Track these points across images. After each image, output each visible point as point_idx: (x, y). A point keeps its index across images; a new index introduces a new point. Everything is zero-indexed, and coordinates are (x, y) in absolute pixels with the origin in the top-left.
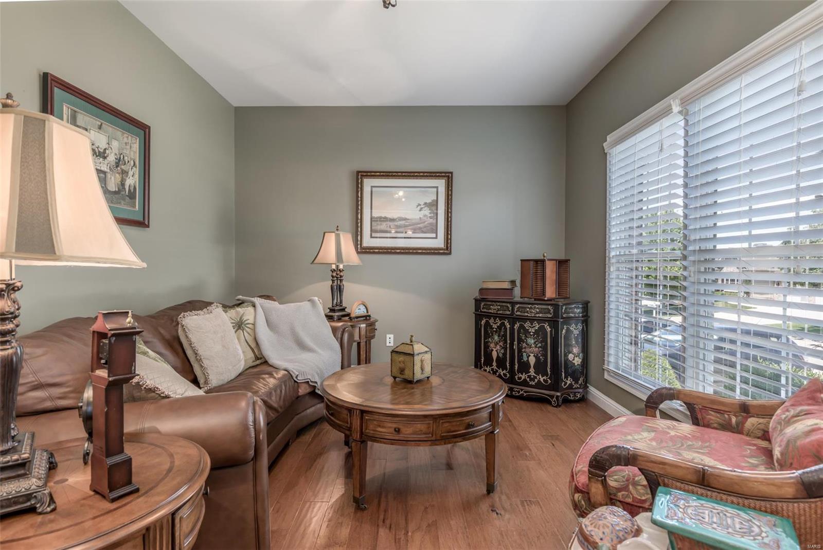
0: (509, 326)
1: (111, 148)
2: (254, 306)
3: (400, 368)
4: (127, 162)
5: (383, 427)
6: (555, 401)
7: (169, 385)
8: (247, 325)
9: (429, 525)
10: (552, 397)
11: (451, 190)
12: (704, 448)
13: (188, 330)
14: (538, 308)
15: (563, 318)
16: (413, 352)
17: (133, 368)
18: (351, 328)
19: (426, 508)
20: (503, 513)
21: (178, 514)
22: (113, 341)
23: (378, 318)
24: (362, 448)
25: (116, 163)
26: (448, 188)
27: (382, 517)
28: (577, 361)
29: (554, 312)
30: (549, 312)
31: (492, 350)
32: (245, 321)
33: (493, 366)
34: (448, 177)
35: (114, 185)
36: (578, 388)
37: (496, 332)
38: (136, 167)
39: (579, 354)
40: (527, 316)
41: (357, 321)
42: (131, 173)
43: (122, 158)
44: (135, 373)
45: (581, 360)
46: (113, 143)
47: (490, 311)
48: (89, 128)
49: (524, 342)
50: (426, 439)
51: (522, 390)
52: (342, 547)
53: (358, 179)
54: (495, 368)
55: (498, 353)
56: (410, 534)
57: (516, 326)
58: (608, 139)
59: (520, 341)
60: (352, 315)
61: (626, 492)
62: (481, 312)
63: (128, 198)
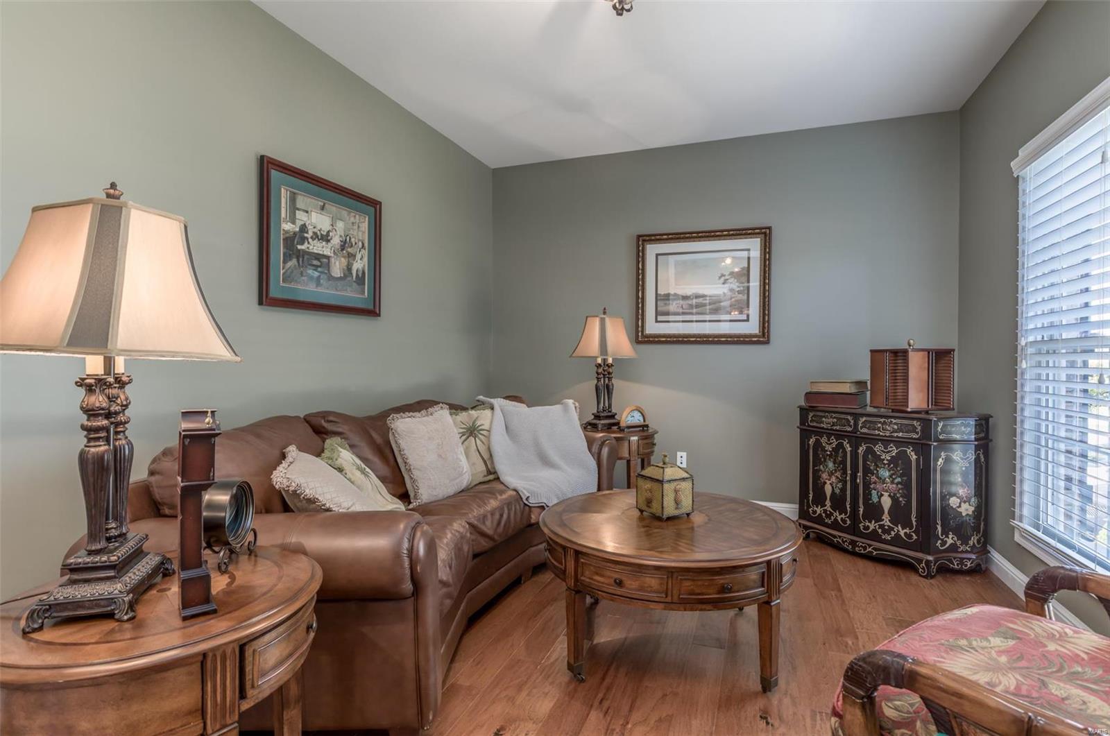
0: (849, 449)
1: (336, 230)
2: (492, 408)
3: (647, 499)
4: (354, 244)
5: (602, 576)
6: (923, 568)
7: (333, 496)
8: (481, 432)
9: (660, 720)
10: (919, 561)
11: (769, 253)
12: (1103, 682)
13: (398, 434)
14: (895, 424)
15: (938, 440)
16: (663, 478)
17: (212, 474)
18: (614, 441)
19: (665, 695)
20: (776, 724)
21: (251, 646)
22: (187, 443)
23: (658, 430)
24: (577, 600)
25: (341, 246)
26: (765, 249)
27: (600, 696)
28: (967, 510)
29: (922, 431)
30: (914, 430)
31: (825, 483)
32: (479, 426)
33: (826, 506)
34: (765, 234)
35: (338, 271)
36: (967, 552)
37: (830, 456)
38: (365, 249)
39: (970, 498)
40: (879, 435)
41: (629, 432)
42: (358, 256)
43: (348, 240)
44: (213, 480)
45: (973, 509)
46: (337, 224)
47: (822, 425)
48: (309, 210)
49: (873, 474)
50: (657, 599)
51: (870, 546)
52: (537, 724)
53: (638, 246)
54: (829, 509)
55: (833, 487)
56: (629, 726)
57: (861, 450)
58: (1020, 153)
59: (867, 471)
60: (623, 424)
61: (909, 731)
62: (809, 426)
63: (355, 284)
